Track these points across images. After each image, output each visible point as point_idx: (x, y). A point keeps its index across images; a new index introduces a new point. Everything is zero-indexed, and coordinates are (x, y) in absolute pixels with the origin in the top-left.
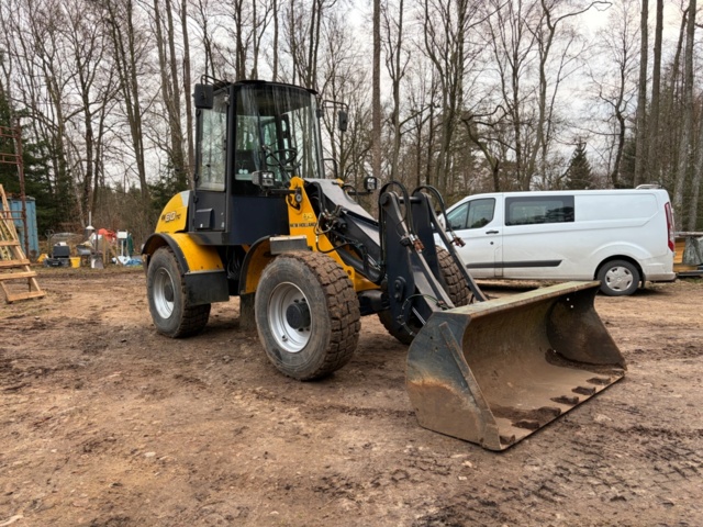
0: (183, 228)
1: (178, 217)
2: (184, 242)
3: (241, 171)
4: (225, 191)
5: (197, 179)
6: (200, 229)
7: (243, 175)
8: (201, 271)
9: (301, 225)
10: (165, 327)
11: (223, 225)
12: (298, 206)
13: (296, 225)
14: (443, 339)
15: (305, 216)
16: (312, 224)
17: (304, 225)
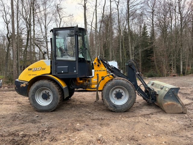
1: (43, 69)
4: (76, 61)
5: (56, 56)
7: (81, 56)
9: (99, 71)
11: (75, 71)
12: (98, 66)
13: (97, 71)
14: (173, 93)
15: (101, 68)
16: (104, 70)
17: (101, 71)
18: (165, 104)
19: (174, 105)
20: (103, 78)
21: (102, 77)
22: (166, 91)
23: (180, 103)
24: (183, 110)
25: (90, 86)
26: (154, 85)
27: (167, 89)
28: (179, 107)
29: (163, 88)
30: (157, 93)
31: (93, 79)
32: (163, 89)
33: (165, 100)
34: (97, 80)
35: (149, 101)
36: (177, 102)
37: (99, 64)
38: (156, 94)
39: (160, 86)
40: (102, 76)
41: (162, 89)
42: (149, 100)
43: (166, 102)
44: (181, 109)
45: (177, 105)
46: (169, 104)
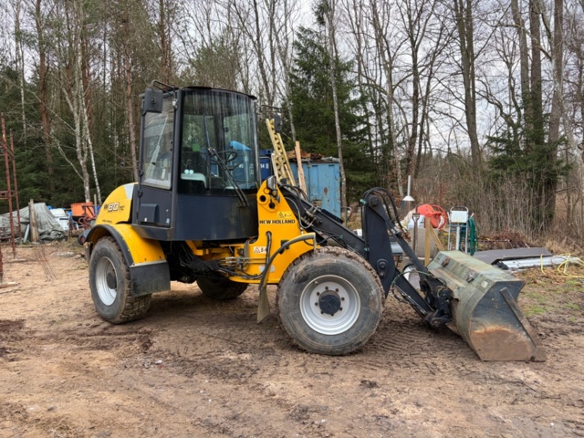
0: (126, 219)
1: (122, 208)
2: (128, 234)
3: (187, 171)
4: (171, 189)
5: (141, 175)
6: (143, 223)
7: (189, 174)
8: (144, 263)
9: (275, 222)
10: (107, 313)
11: (168, 221)
12: (272, 206)
13: (269, 222)
14: (503, 300)
15: (281, 215)
16: (290, 222)
17: (279, 222)
18: (478, 331)
19: (503, 334)
20: (286, 244)
21: (283, 242)
22: (481, 289)
23: (524, 330)
24: (534, 351)
25: (244, 269)
26: (448, 266)
27: (485, 285)
28: (521, 343)
29: (473, 280)
30: (456, 296)
31: (255, 248)
32: (474, 283)
33: (477, 319)
34: (267, 250)
35: (430, 318)
36: (514, 324)
37: (274, 201)
38: (452, 298)
39: (466, 270)
40: (284, 239)
41: (470, 281)
42: (430, 314)
43: (482, 324)
44: (529, 349)
45: (515, 337)
46: (488, 333)
